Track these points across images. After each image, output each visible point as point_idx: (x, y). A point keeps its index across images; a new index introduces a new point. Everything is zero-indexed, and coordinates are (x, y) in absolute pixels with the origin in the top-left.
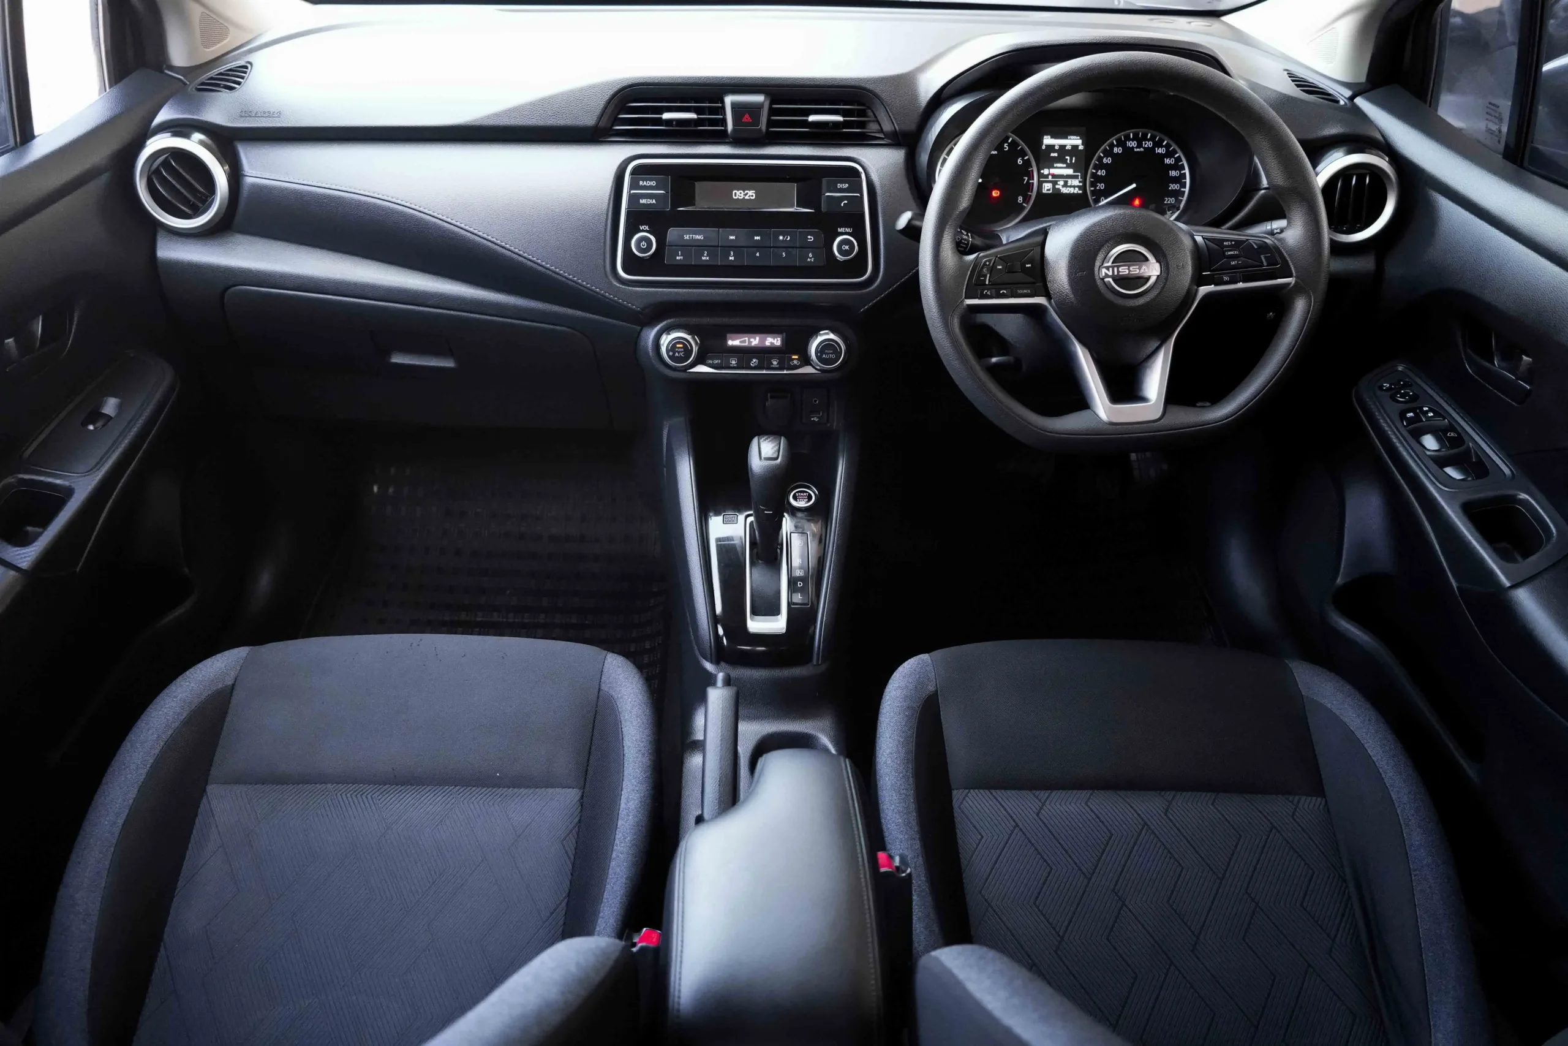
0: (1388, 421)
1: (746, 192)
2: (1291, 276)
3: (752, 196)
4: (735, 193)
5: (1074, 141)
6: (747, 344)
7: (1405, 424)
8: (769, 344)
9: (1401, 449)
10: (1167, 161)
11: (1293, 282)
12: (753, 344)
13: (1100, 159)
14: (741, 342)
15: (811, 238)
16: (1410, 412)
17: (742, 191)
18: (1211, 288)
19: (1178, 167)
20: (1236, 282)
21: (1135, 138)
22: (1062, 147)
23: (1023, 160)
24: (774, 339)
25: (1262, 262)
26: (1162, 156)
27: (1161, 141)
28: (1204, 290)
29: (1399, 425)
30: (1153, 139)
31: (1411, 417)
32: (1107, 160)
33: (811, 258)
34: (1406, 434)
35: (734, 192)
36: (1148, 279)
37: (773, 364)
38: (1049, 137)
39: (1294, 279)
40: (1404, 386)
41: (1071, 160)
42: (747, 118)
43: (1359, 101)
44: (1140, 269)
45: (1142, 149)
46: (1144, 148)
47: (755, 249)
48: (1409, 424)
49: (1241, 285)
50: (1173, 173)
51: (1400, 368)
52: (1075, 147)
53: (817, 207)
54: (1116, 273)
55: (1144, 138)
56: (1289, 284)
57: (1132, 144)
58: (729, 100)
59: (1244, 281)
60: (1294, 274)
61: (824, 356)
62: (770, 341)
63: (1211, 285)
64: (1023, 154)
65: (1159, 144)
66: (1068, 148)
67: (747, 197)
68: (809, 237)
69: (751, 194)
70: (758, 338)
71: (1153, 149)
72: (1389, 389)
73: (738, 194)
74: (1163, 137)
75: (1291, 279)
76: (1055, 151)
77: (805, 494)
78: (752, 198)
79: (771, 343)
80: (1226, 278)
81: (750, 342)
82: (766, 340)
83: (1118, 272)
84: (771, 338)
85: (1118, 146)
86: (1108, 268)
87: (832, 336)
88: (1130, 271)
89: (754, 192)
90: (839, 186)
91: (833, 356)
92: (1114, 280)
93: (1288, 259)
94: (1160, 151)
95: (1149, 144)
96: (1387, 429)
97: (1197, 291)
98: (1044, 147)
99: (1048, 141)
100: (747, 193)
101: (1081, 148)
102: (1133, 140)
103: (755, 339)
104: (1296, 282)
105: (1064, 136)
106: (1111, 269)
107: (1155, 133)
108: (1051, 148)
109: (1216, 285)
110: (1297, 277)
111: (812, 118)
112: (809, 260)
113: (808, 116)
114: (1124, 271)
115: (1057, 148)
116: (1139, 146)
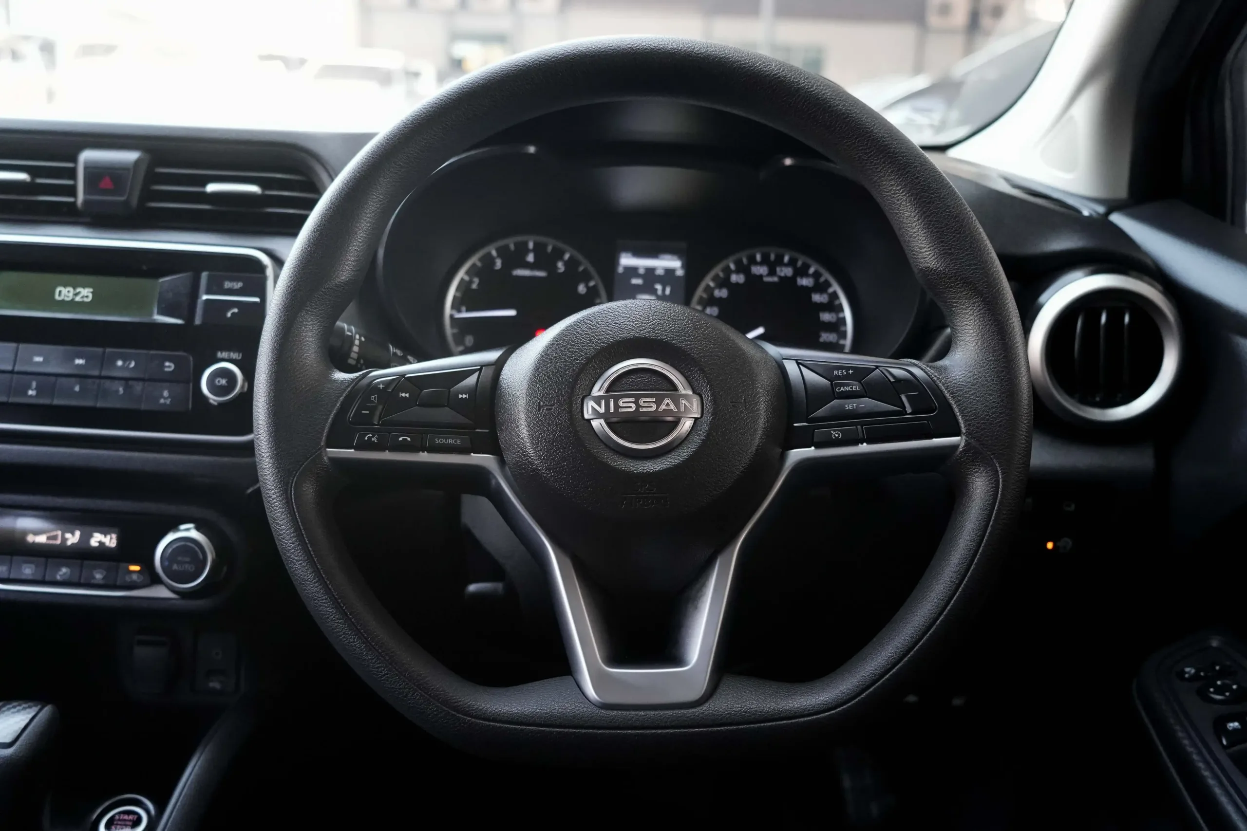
0: (1193, 734)
1: (78, 290)
2: (957, 433)
3: (87, 297)
4: (60, 292)
5: (672, 263)
6: (59, 542)
7: (1225, 742)
8: (97, 544)
9: (1218, 791)
10: (817, 298)
11: (962, 445)
12: (69, 543)
13: (708, 289)
14: (48, 538)
15: (169, 366)
16: (1233, 721)
17: (71, 289)
18: (810, 452)
19: (833, 306)
20: (856, 442)
21: (765, 261)
22: (650, 271)
23: (587, 286)
24: (105, 536)
25: (904, 407)
26: (808, 291)
27: (806, 267)
28: (797, 454)
29: (1215, 747)
30: (792, 263)
31: (1235, 730)
32: (722, 293)
33: (165, 397)
34: (1227, 763)
35: (58, 290)
36: (676, 424)
37: (94, 578)
38: (629, 255)
39: (964, 437)
40: (1221, 675)
41: (664, 290)
42: (106, 183)
43: (1117, 219)
44: (659, 403)
45: (775, 279)
46: (780, 277)
47: (73, 380)
48: (1231, 745)
49: (864, 448)
50: (826, 317)
51: (1215, 643)
52: (670, 272)
53: (189, 316)
54: (612, 410)
55: (779, 261)
56: (955, 447)
57: (760, 270)
58: (88, 156)
59: (870, 441)
60: (964, 430)
61: (175, 567)
62: (98, 540)
63: (810, 447)
64: (586, 277)
65: (802, 272)
66: (660, 272)
67: (78, 299)
68: (167, 364)
69: (86, 294)
70: (78, 534)
71: (793, 279)
72: (1195, 678)
73: (65, 293)
74: (809, 261)
75: (959, 438)
76: (638, 276)
77: (131, 817)
78: (86, 300)
79: (100, 543)
80: (836, 434)
81: (64, 540)
82: (91, 536)
83: (617, 406)
84: (101, 533)
85: (738, 271)
86: (597, 400)
87: (194, 534)
88: (638, 406)
89: (91, 290)
90: (228, 285)
91: (190, 568)
92: (609, 424)
93: (952, 402)
94: (805, 282)
95: (787, 272)
96: (1190, 749)
97: (783, 458)
98: (620, 270)
99: (627, 260)
100: (79, 293)
101: (680, 273)
102: (761, 263)
103: (73, 534)
104: (967, 444)
105: (653, 253)
106: (603, 403)
107: (796, 255)
108: (632, 271)
109: (818, 446)
110: (968, 434)
111: (211, 188)
112: (162, 401)
113: (204, 185)
114: (627, 405)
115: (641, 271)
116: (772, 272)
